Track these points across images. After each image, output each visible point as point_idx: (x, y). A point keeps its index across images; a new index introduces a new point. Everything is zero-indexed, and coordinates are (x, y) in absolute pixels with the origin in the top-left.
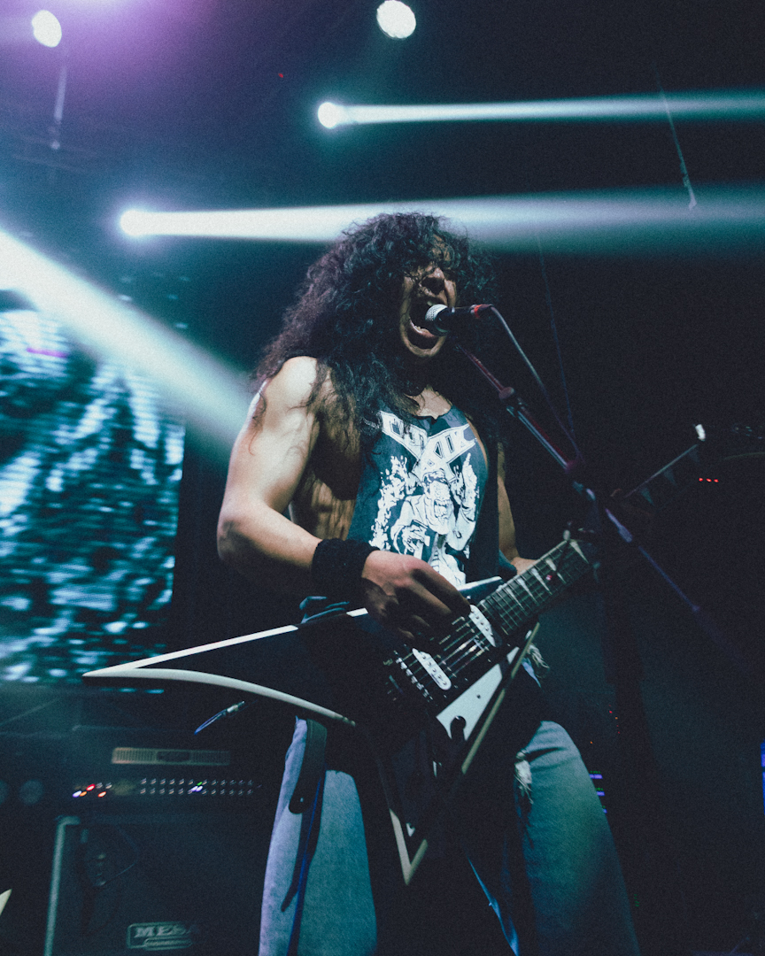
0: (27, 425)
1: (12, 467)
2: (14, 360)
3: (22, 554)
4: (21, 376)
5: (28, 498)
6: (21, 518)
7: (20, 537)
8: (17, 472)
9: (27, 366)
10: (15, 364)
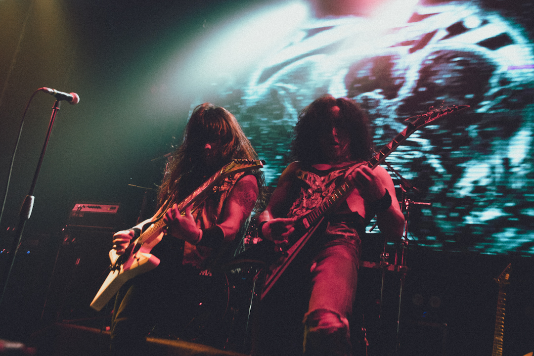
0: (520, 112)
1: (516, 138)
2: (507, 76)
3: (530, 185)
4: (512, 85)
5: (528, 154)
6: (528, 166)
7: (527, 176)
8: (518, 140)
9: (514, 78)
10: (508, 78)
